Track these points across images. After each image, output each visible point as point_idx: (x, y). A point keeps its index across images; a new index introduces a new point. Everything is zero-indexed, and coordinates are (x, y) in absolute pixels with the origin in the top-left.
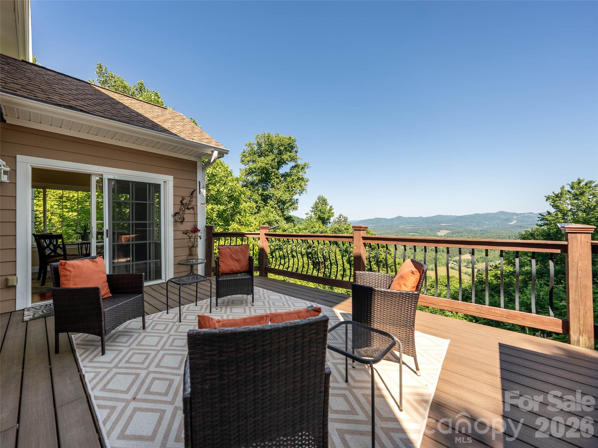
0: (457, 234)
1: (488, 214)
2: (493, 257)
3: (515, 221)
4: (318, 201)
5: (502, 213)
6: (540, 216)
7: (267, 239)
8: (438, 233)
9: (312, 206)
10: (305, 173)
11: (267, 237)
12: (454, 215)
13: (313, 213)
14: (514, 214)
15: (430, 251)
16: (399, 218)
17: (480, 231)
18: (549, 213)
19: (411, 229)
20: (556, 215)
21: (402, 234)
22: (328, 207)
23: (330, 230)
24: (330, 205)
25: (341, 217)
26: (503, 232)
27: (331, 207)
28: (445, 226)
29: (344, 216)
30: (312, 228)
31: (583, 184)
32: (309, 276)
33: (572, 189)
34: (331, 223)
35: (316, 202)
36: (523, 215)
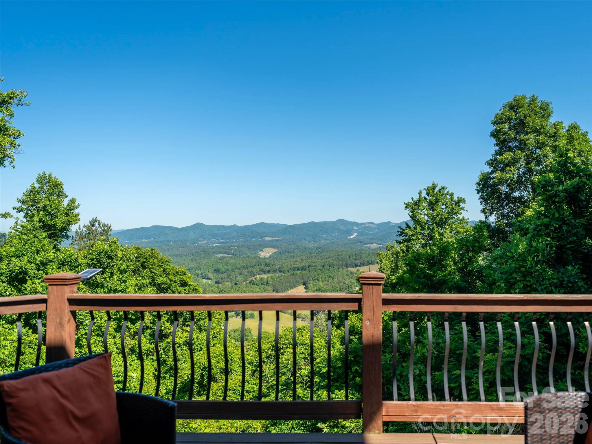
0: (287, 254)
1: (325, 223)
2: (331, 287)
3: (356, 234)
4: (37, 186)
5: (341, 221)
6: (399, 230)
7: (74, 313)
8: (261, 253)
9: (21, 196)
10: (12, 116)
11: (74, 308)
12: (282, 223)
13: (22, 214)
14: (355, 224)
15: (248, 285)
16: (198, 226)
17: (317, 248)
18: (408, 226)
19: (219, 247)
20: (415, 228)
21: (203, 256)
22: (66, 203)
23: (85, 257)
24: (70, 198)
25: (97, 224)
26: (343, 249)
27: (73, 201)
28: (270, 241)
29: (103, 221)
30: (38, 252)
31: (437, 189)
32: (233, 404)
33: (428, 196)
34: (70, 239)
35: (33, 188)
36: (363, 226)
